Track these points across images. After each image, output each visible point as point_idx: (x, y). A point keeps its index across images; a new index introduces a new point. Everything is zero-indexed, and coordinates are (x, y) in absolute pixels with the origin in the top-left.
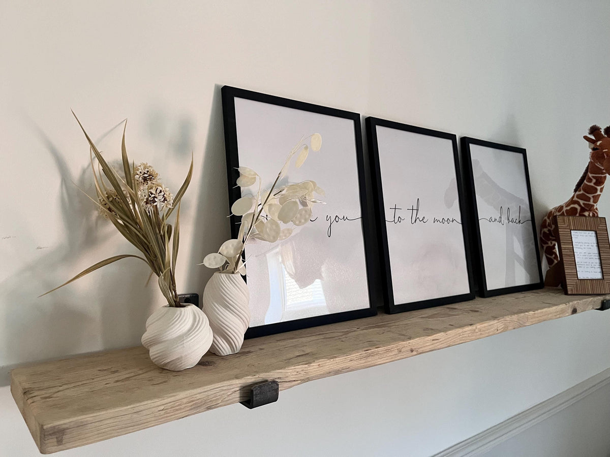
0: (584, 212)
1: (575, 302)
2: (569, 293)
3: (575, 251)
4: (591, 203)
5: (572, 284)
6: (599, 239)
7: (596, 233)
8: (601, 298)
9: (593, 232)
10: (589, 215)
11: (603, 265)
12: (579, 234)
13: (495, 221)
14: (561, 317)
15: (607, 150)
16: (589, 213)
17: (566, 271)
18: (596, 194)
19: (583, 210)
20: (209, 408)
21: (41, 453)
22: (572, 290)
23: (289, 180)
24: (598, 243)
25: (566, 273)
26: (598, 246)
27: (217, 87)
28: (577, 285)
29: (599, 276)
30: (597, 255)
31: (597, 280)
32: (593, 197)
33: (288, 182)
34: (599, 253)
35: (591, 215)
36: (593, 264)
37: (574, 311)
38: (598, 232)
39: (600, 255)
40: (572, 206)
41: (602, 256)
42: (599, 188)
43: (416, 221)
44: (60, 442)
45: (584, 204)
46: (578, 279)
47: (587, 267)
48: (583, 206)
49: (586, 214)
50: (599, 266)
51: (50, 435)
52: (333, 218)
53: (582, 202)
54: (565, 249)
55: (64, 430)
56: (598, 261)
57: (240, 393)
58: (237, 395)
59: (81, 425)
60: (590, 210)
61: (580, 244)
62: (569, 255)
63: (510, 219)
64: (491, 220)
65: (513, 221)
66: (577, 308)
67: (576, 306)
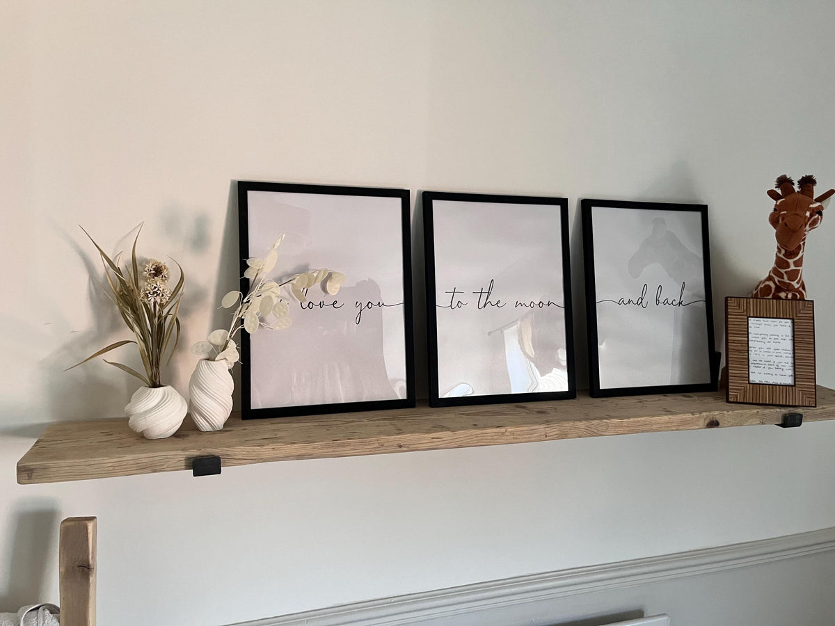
0: (780, 292)
1: (716, 413)
2: (731, 400)
3: (750, 346)
4: (786, 280)
5: (738, 390)
6: (796, 330)
7: (793, 323)
8: (784, 411)
9: (789, 321)
10: (787, 297)
11: (796, 366)
12: (764, 323)
13: (629, 302)
14: (681, 430)
15: (785, 212)
16: (787, 294)
17: (730, 371)
18: (789, 269)
19: (779, 289)
20: (155, 471)
21: (18, 483)
22: (737, 397)
23: (309, 268)
24: (794, 336)
25: (730, 374)
26: (794, 340)
27: (233, 182)
28: (745, 392)
29: (789, 381)
30: (791, 352)
31: (786, 386)
32: (786, 272)
33: (308, 270)
34: (794, 350)
35: (790, 296)
36: (780, 365)
37: (713, 424)
38: (795, 321)
39: (794, 353)
40: (767, 283)
41: (796, 354)
42: (791, 261)
43: (485, 306)
44: (30, 477)
45: (779, 281)
46: (749, 383)
47: (769, 368)
48: (778, 284)
49: (783, 295)
50: (791, 368)
51: (23, 471)
52: (365, 304)
53: (776, 279)
54: (734, 342)
55: (33, 469)
56: (790, 360)
57: (186, 463)
58: (183, 463)
59: (45, 468)
60: (789, 290)
61: (762, 336)
62: (739, 351)
63: (661, 300)
64: (621, 302)
65: (666, 302)
66: (718, 420)
67: (718, 418)
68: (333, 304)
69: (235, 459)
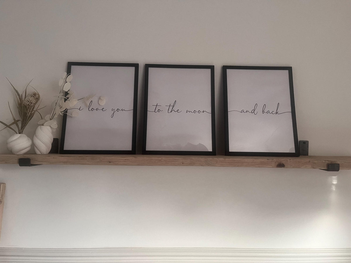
1: (283, 160)
8: (326, 162)
13: (247, 112)
37: (281, 166)
43: (171, 111)
52: (116, 110)
63: (265, 111)
64: (242, 111)
65: (268, 112)
66: (284, 164)
67: (284, 162)
68: (102, 109)
69: (38, 161)
